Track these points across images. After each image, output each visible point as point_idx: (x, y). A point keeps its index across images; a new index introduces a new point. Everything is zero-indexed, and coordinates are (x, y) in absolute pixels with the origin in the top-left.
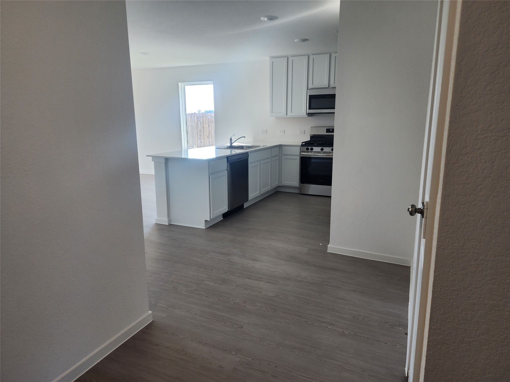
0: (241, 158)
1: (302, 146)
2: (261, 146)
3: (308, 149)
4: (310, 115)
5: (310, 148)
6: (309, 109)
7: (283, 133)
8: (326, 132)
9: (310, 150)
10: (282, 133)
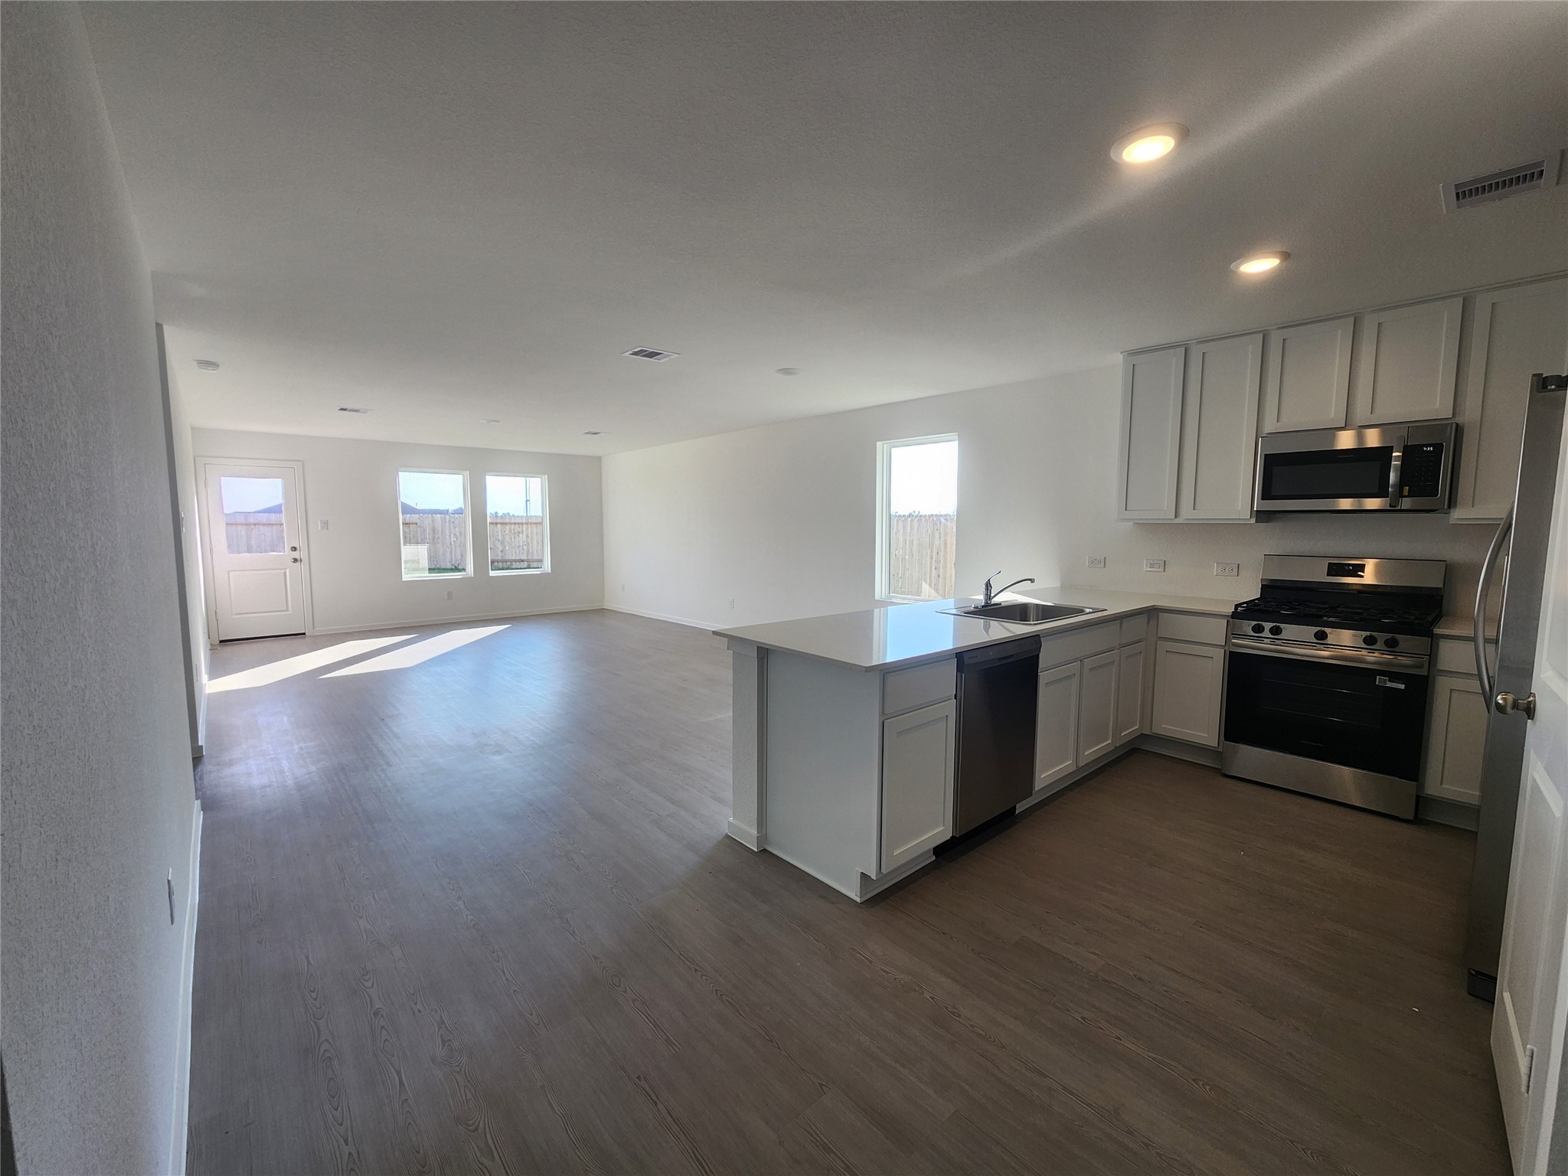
0: (1012, 656)
1: (1235, 615)
2: (1088, 610)
3: (1258, 629)
4: (1262, 516)
5: (1268, 626)
6: (1262, 499)
7: (1160, 570)
8: (1328, 575)
9: (1266, 633)
10: (1157, 570)
